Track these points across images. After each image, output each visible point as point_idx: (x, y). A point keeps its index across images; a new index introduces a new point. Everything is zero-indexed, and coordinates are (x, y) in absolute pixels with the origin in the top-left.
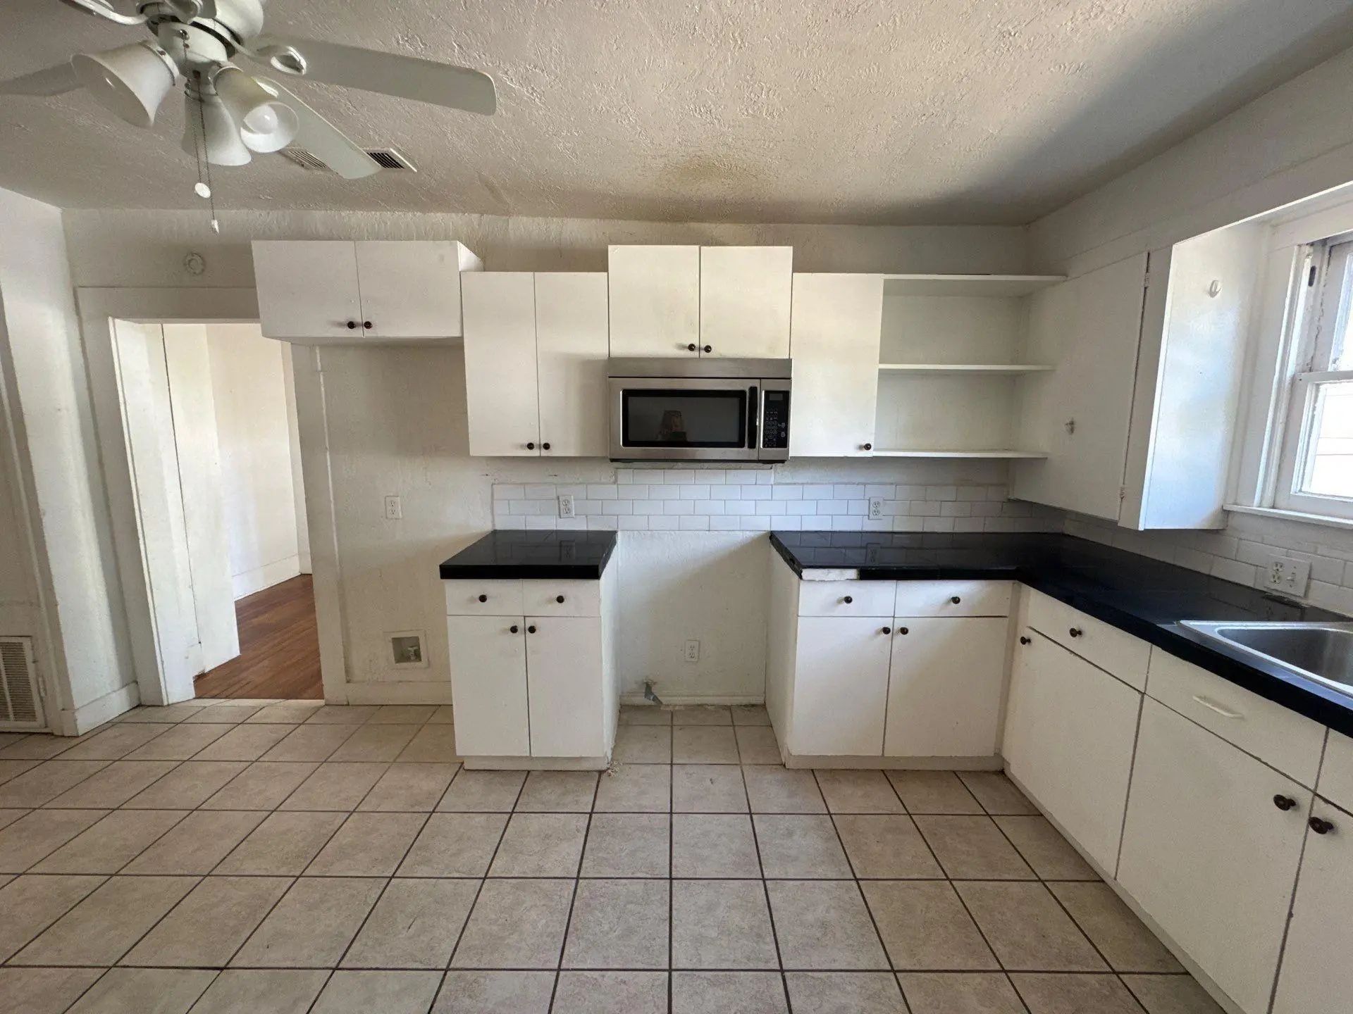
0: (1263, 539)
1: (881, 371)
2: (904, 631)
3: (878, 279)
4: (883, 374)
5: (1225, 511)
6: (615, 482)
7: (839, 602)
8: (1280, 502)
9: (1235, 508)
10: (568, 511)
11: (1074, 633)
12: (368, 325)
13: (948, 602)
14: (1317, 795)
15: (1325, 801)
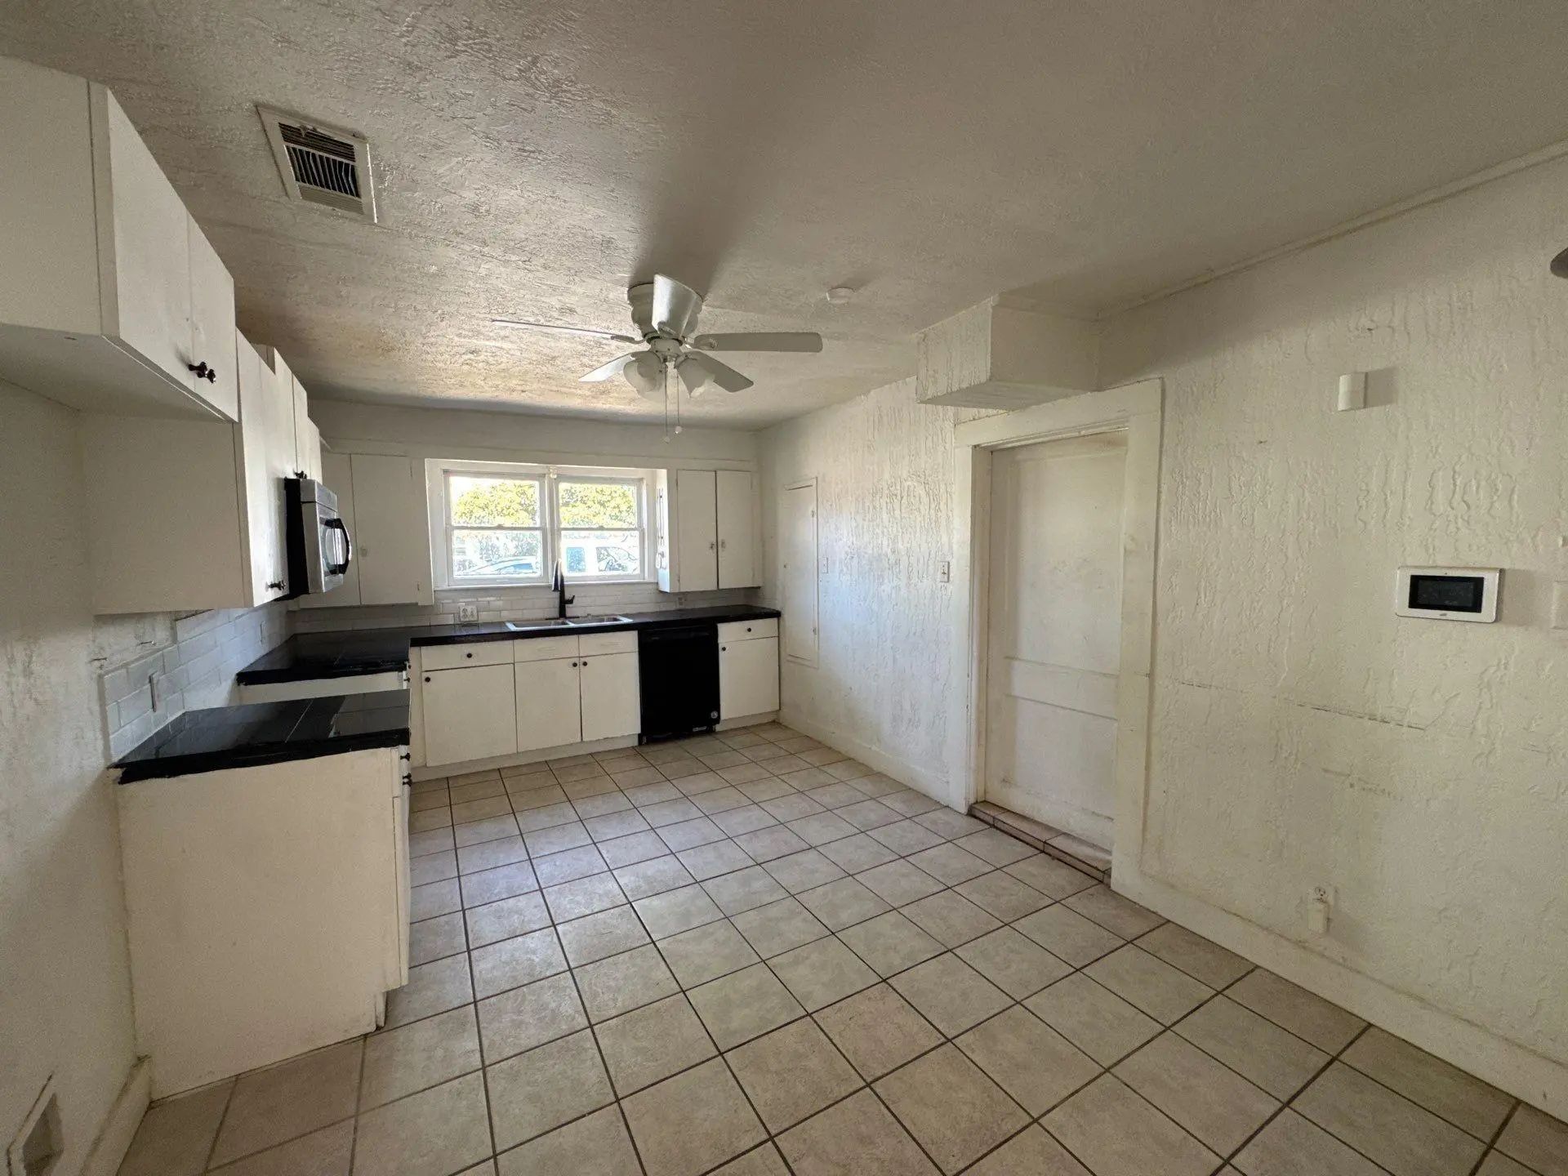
6: (176, 641)
8: (452, 583)
9: (438, 589)
11: (469, 656)
14: (580, 657)
15: (583, 657)
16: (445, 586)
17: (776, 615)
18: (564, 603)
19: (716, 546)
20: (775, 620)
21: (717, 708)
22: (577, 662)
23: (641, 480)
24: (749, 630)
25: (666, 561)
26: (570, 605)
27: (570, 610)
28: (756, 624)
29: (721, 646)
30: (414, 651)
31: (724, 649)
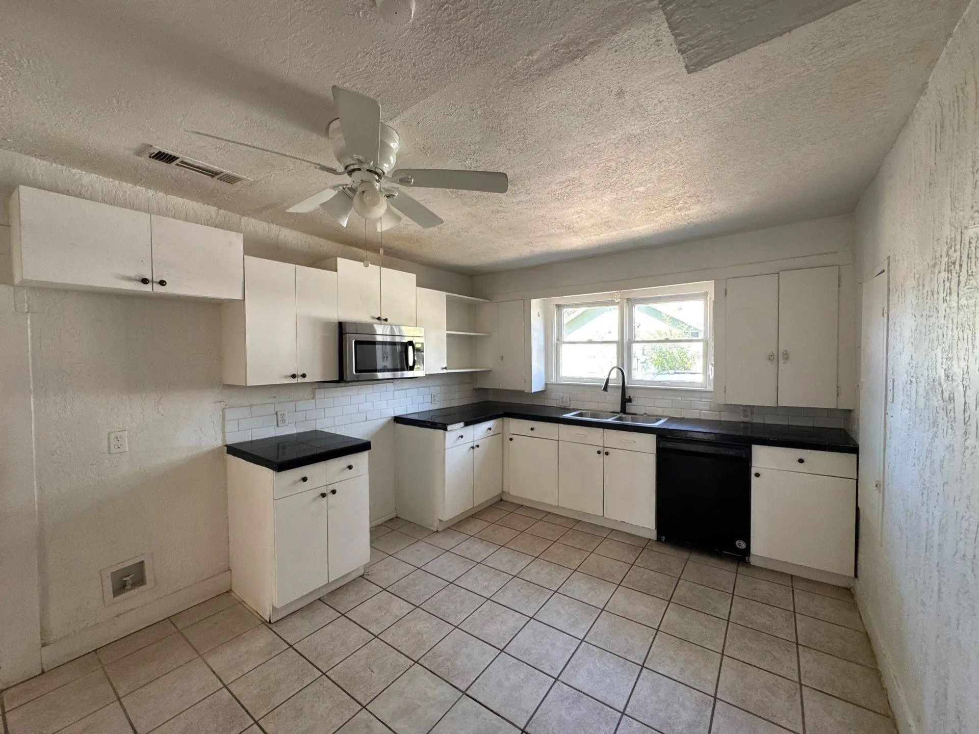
0: (557, 391)
1: (447, 334)
2: (478, 446)
3: (444, 294)
4: (448, 335)
5: (546, 384)
6: (314, 398)
7: (458, 438)
8: (558, 379)
9: (548, 383)
10: (284, 421)
11: (532, 429)
12: (162, 283)
13: (487, 431)
14: (604, 447)
15: (606, 447)
16: (553, 381)
17: (855, 450)
18: (625, 400)
19: (777, 359)
20: (853, 456)
22: (602, 451)
23: (706, 294)
24: (801, 461)
26: (629, 404)
27: (630, 408)
28: (812, 456)
29: (754, 471)
30: (506, 419)
31: (757, 475)
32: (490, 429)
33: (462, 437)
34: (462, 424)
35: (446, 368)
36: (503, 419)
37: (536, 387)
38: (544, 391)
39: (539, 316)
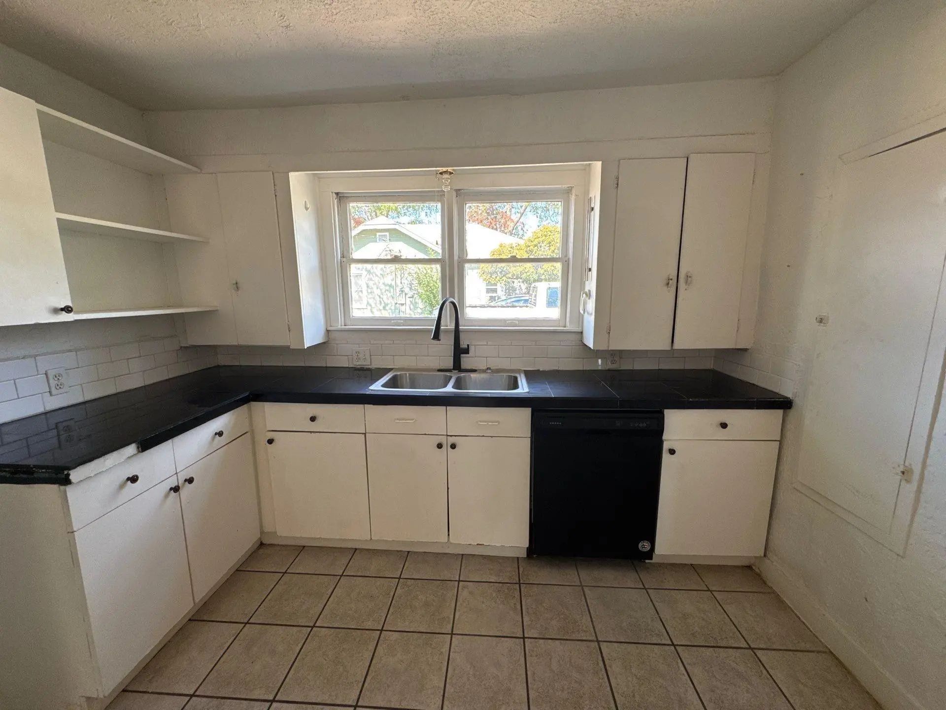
0: (347, 341)
2: (190, 481)
5: (327, 330)
8: (348, 322)
9: (332, 328)
11: (313, 419)
13: (213, 438)
14: (447, 435)
15: (451, 436)
16: (340, 325)
17: (784, 404)
18: (459, 351)
19: (676, 283)
20: (779, 413)
21: (651, 536)
22: (444, 443)
23: (569, 191)
24: (724, 426)
25: (591, 305)
26: (465, 355)
27: (466, 361)
28: (738, 418)
29: (666, 446)
30: (257, 406)
31: (672, 452)
32: (220, 434)
33: (134, 479)
34: (131, 449)
35: (68, 309)
36: (250, 410)
37: (311, 336)
38: (324, 343)
39: (307, 209)
